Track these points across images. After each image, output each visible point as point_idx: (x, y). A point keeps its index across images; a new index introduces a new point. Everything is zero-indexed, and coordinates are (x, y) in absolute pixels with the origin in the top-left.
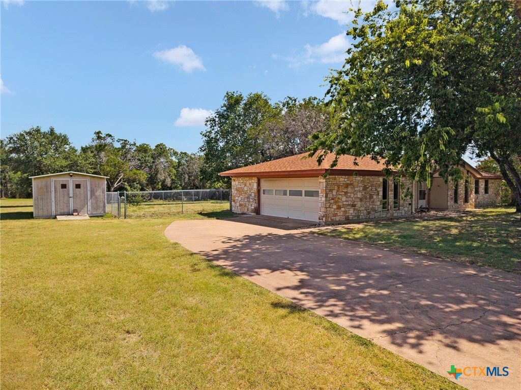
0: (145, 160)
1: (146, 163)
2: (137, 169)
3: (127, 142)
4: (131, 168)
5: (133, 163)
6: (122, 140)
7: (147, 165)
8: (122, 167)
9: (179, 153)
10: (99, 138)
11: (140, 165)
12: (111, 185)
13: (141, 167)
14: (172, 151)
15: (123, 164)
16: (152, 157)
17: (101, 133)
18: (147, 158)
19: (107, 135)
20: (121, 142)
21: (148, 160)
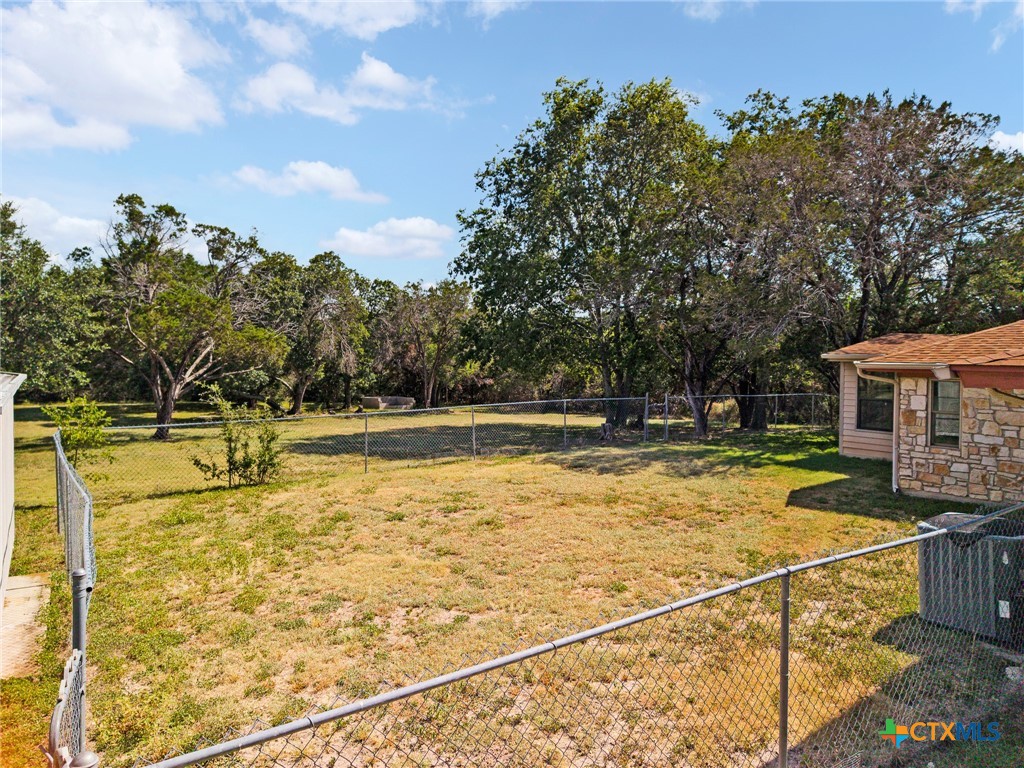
0: (282, 299)
1: (286, 306)
2: (259, 325)
3: (228, 237)
4: (240, 320)
5: (246, 306)
6: (212, 229)
7: (288, 314)
8: (208, 317)
9: (372, 281)
10: (134, 217)
11: (267, 310)
12: (171, 378)
13: (270, 318)
14: (352, 276)
15: (213, 307)
16: (302, 291)
17: (141, 203)
18: (288, 294)
19: (160, 209)
20: (210, 236)
21: (291, 300)
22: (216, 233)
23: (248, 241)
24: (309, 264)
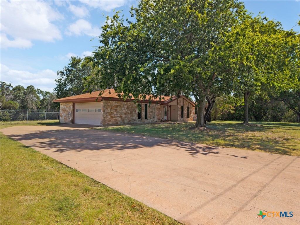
2: (12, 101)
3: (5, 84)
4: (8, 100)
5: (9, 97)
7: (20, 98)
9: (44, 92)
13: (15, 99)
14: (39, 91)
15: (1, 97)
16: (24, 94)
18: (20, 94)
21: (21, 96)
22: (2, 83)
23: (9, 84)
24: (27, 88)
